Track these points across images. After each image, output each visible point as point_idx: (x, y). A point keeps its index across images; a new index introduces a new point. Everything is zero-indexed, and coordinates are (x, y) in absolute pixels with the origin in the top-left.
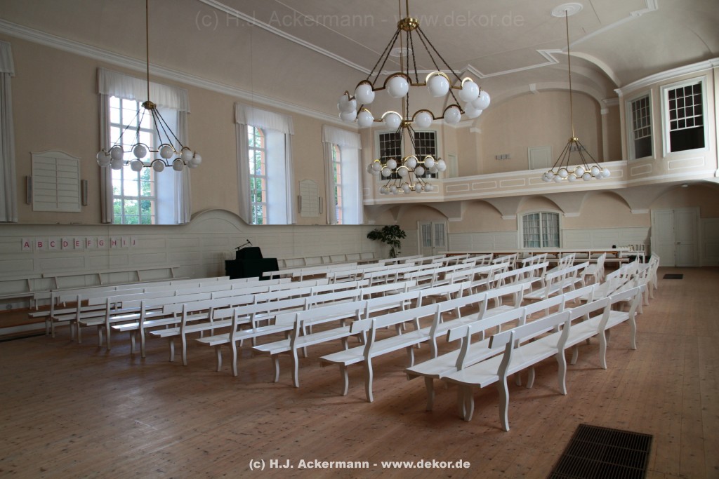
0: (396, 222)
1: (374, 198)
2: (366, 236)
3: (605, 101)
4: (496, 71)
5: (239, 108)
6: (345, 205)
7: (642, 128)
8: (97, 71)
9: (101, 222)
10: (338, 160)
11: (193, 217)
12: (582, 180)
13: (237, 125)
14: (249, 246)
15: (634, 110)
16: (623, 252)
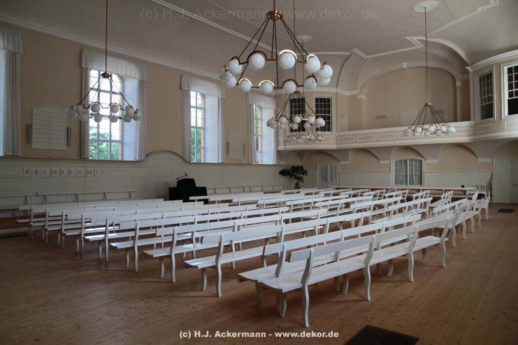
0: (302, 163)
1: (285, 145)
2: (278, 173)
3: (460, 76)
4: (376, 53)
5: (184, 79)
6: (264, 150)
7: (486, 96)
8: (81, 51)
9: (81, 157)
10: (259, 117)
11: (147, 156)
12: (435, 135)
13: (183, 91)
14: (186, 177)
15: (480, 82)
16: (469, 190)
